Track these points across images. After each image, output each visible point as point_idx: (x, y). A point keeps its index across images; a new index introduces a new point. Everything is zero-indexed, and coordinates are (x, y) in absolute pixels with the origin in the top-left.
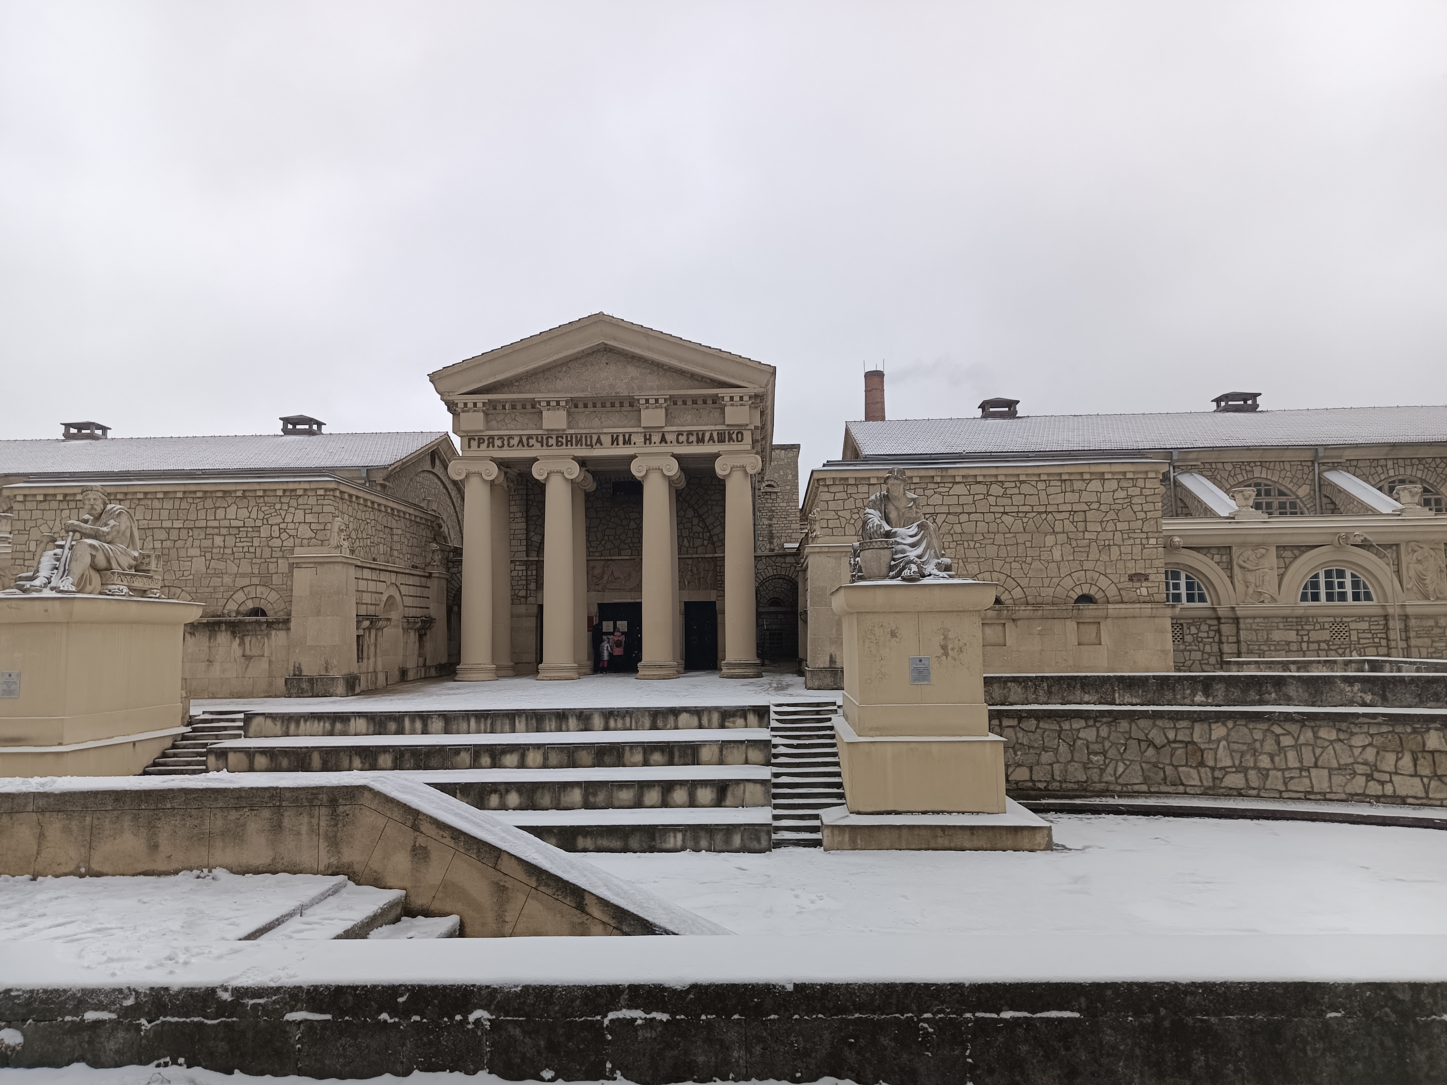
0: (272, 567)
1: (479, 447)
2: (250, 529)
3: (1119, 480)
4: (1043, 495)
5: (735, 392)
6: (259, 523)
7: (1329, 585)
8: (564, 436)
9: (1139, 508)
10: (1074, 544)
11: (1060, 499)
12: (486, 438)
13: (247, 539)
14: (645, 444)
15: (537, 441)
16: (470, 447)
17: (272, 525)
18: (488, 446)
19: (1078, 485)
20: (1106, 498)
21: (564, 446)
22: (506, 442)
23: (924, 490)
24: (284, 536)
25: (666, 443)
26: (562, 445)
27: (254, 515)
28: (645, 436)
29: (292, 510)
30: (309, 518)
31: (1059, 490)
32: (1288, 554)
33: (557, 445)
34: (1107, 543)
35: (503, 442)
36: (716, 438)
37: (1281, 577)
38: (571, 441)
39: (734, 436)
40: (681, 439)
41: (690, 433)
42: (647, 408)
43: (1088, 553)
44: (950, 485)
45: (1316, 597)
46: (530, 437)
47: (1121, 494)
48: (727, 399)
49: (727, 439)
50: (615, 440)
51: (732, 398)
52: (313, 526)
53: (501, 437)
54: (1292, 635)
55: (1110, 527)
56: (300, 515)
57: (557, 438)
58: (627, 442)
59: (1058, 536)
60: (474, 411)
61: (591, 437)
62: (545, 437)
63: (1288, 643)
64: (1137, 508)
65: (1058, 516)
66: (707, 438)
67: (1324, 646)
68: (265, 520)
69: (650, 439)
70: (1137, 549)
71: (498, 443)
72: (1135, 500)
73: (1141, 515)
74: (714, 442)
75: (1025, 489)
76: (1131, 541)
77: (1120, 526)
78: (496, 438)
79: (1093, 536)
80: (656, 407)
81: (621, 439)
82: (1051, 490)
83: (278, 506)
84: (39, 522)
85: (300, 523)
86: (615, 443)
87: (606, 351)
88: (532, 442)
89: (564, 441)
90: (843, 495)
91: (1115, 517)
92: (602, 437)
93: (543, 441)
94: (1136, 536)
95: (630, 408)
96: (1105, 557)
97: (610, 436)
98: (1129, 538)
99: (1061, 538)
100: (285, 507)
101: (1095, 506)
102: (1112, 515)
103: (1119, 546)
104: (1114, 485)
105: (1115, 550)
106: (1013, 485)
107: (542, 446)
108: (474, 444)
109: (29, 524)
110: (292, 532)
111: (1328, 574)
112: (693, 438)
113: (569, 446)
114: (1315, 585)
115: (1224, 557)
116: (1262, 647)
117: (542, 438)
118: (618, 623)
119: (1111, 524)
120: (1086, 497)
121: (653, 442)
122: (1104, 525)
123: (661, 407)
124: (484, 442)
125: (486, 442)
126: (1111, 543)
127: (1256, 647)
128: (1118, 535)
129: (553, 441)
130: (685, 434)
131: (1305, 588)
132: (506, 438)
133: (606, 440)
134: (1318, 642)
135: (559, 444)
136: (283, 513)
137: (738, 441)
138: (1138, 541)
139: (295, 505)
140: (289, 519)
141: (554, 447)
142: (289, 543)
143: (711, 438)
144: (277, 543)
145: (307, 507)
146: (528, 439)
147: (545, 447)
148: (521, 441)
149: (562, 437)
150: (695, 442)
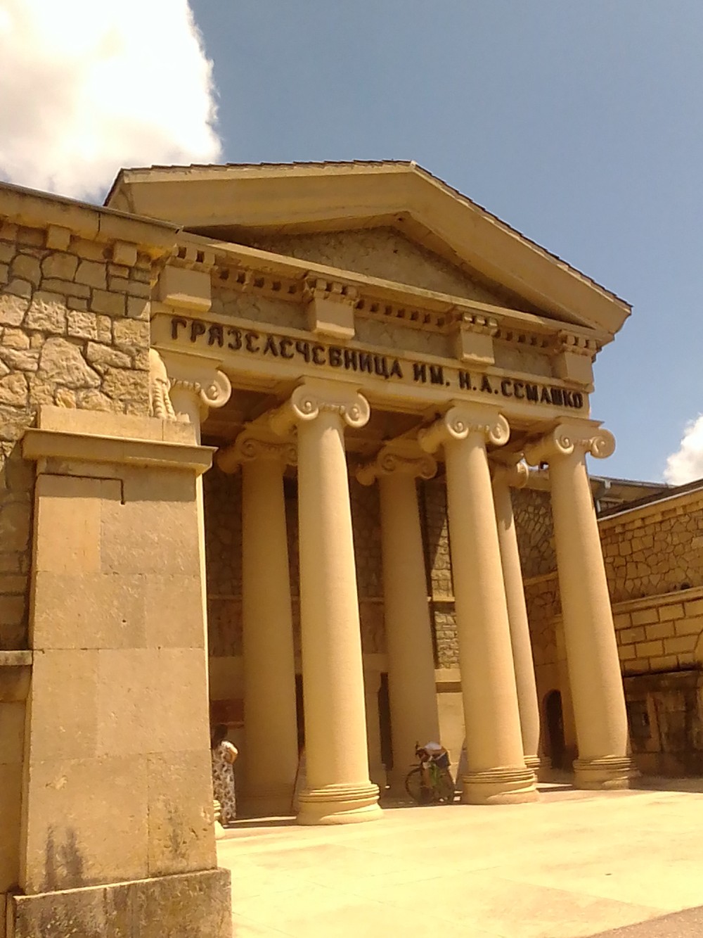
1: (193, 340)
8: (343, 351)
12: (208, 327)
14: (462, 387)
15: (298, 350)
16: (174, 337)
18: (211, 342)
21: (343, 368)
22: (243, 341)
25: (489, 391)
26: (340, 364)
28: (461, 374)
33: (331, 363)
35: (238, 340)
36: (550, 397)
38: (355, 361)
39: (569, 399)
40: (508, 388)
41: (518, 384)
42: (470, 330)
46: (286, 341)
48: (571, 340)
49: (563, 401)
50: (419, 372)
51: (575, 341)
53: (235, 331)
57: (332, 351)
58: (437, 379)
60: (195, 269)
61: (384, 361)
66: (539, 394)
69: (468, 382)
71: (229, 339)
74: (548, 401)
78: (225, 331)
80: (482, 333)
81: (428, 373)
86: (420, 377)
88: (289, 349)
89: (342, 357)
92: (401, 364)
93: (309, 352)
97: (411, 364)
107: (307, 361)
108: (184, 333)
112: (523, 391)
113: (351, 370)
117: (306, 346)
121: (472, 386)
124: (202, 332)
125: (207, 334)
129: (323, 355)
130: (512, 383)
132: (243, 334)
133: (407, 370)
135: (334, 362)
137: (576, 406)
141: (327, 366)
143: (544, 395)
146: (282, 344)
147: (311, 363)
148: (270, 345)
149: (339, 353)
150: (525, 398)
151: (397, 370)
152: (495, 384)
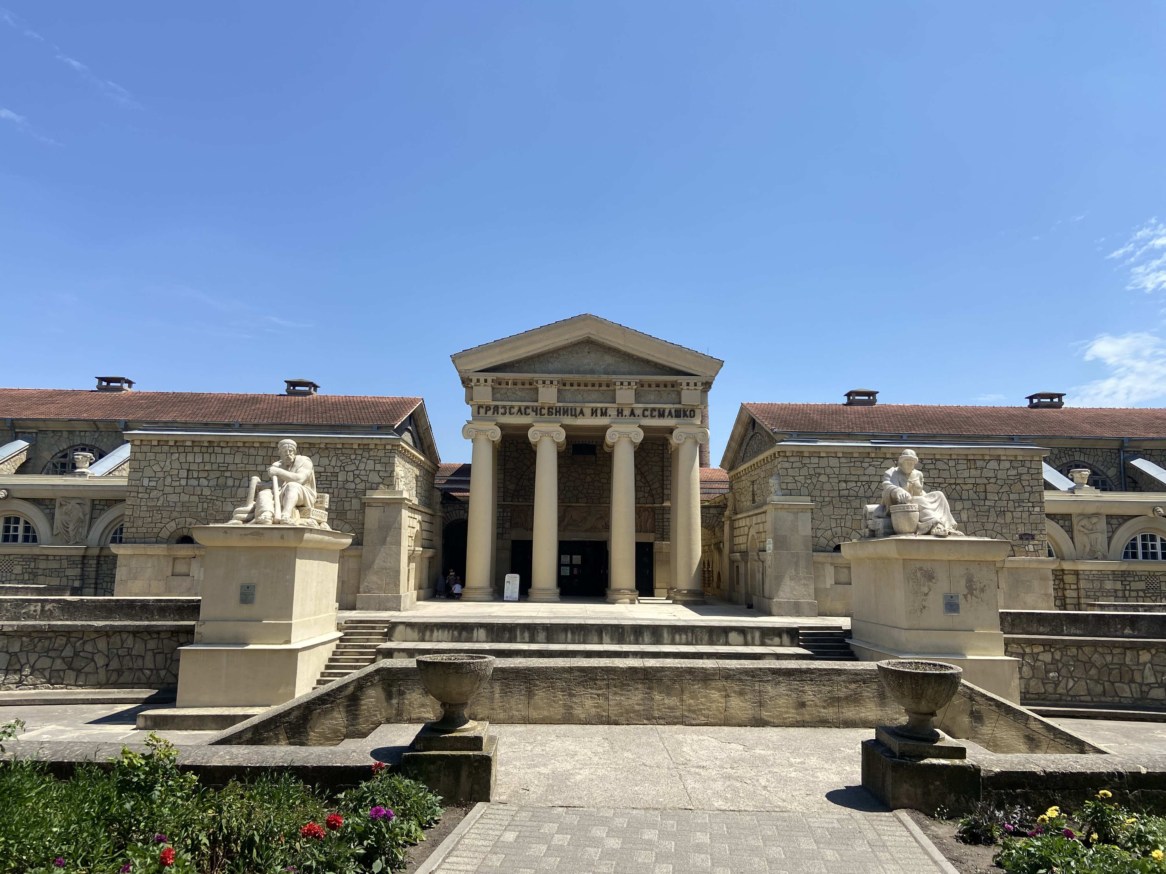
0: (347, 505)
1: (486, 413)
2: (329, 474)
3: (1011, 461)
4: (953, 471)
5: (692, 380)
6: (337, 470)
7: (1144, 546)
8: (554, 408)
9: (1027, 483)
10: (977, 509)
11: (966, 474)
12: (492, 407)
13: (327, 482)
14: (618, 416)
15: (533, 411)
16: (479, 413)
17: (347, 472)
18: (493, 414)
19: (980, 464)
20: (1001, 475)
21: (554, 416)
22: (508, 411)
23: (862, 462)
24: (357, 481)
25: (635, 416)
26: (552, 414)
27: (333, 463)
28: (618, 410)
29: (365, 460)
30: (378, 467)
31: (965, 467)
32: (1114, 521)
33: (548, 415)
34: (1002, 509)
35: (505, 411)
36: (674, 414)
37: (1110, 539)
38: (560, 412)
39: (688, 413)
40: (646, 413)
41: (653, 409)
42: (621, 389)
43: (988, 516)
44: (882, 460)
45: (1135, 556)
46: (527, 407)
47: (1013, 472)
48: (684, 384)
49: (682, 415)
50: (594, 412)
51: (688, 384)
52: (381, 474)
53: (504, 407)
54: (1119, 586)
55: (1005, 497)
56: (370, 465)
57: (549, 409)
58: (604, 413)
59: (965, 502)
60: (485, 386)
61: (575, 409)
62: (539, 408)
63: (1116, 591)
64: (1025, 483)
65: (965, 487)
66: (666, 413)
67: (1141, 594)
68: (343, 468)
69: (622, 413)
70: (1025, 515)
71: (501, 411)
72: (1024, 477)
73: (1028, 489)
74: (672, 417)
75: (940, 465)
76: (1021, 509)
77: (1012, 497)
78: (500, 407)
79: (992, 503)
80: (628, 388)
81: (599, 412)
82: (959, 467)
83: (353, 457)
84: (152, 463)
85: (370, 471)
86: (594, 414)
87: (589, 343)
88: (528, 411)
89: (554, 411)
90: (798, 465)
91: (1008, 489)
92: (584, 410)
93: (538, 411)
94: (1024, 505)
95: (607, 388)
96: (1000, 520)
97: (590, 409)
98: (1020, 506)
99: (968, 504)
100: (359, 458)
101: (993, 480)
102: (1006, 488)
103: (1012, 512)
104: (1007, 465)
105: (1009, 515)
106: (930, 461)
107: (536, 415)
108: (482, 411)
109: (143, 464)
110: (363, 478)
111: (1144, 538)
112: (656, 413)
113: (558, 416)
114: (1134, 546)
115: (1067, 522)
116: (1097, 594)
117: (537, 408)
118: (574, 557)
119: (1005, 495)
120: (986, 473)
121: (624, 415)
122: (1000, 495)
123: (632, 389)
124: (490, 410)
125: (492, 410)
126: (1006, 510)
127: (1092, 594)
128: (1011, 503)
129: (545, 411)
130: (649, 410)
131: (1126, 548)
132: (508, 408)
133: (588, 412)
134: (1137, 591)
135: (550, 413)
136: (357, 462)
137: (691, 417)
138: (1026, 509)
139: (367, 456)
140: (362, 466)
141: (546, 416)
142: (361, 486)
143: (670, 413)
144: (353, 486)
145: (376, 458)
146: (525, 409)
147: (539, 416)
148: (520, 410)
149: (553, 409)
150: (657, 417)
151: (582, 412)
152: (638, 412)
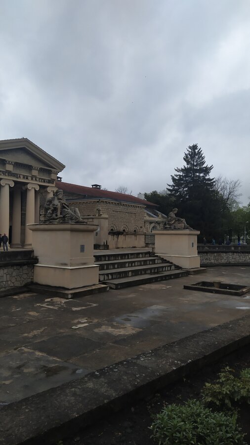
3: (140, 208)
15: (2, 173)
21: (10, 176)
25: (36, 181)
28: (31, 178)
40: (40, 180)
42: (34, 170)
46: (0, 171)
47: (140, 211)
49: (50, 183)
51: (53, 171)
58: (27, 178)
59: (133, 218)
61: (18, 175)
62: (5, 172)
65: (133, 214)
66: (46, 181)
86: (24, 178)
87: (25, 150)
92: (21, 175)
95: (28, 168)
103: (140, 221)
107: (4, 175)
121: (33, 180)
141: (7, 176)
149: (10, 173)
150: (43, 182)
151: (20, 177)
152: (37, 179)
